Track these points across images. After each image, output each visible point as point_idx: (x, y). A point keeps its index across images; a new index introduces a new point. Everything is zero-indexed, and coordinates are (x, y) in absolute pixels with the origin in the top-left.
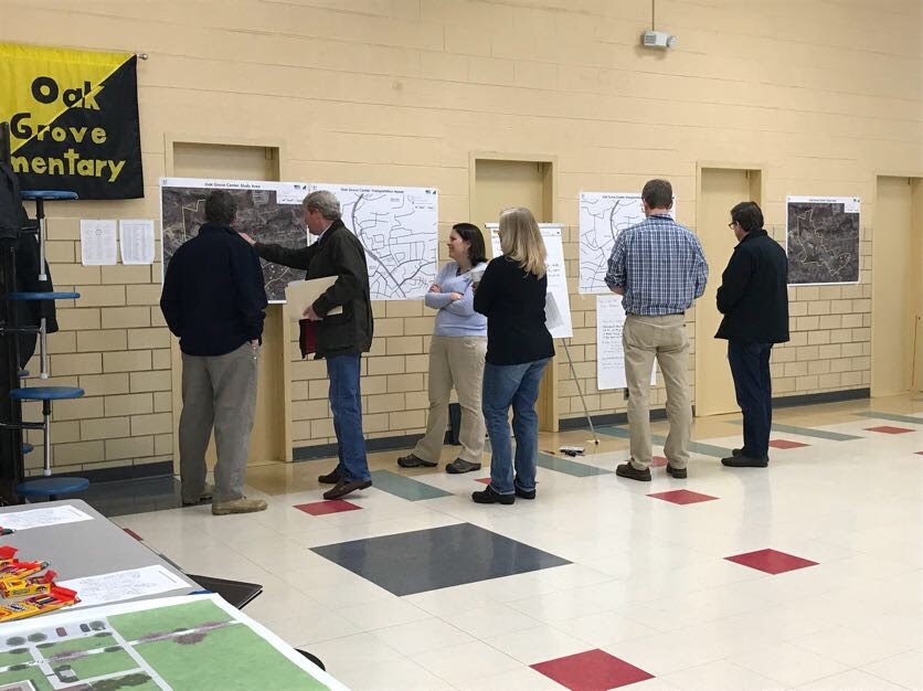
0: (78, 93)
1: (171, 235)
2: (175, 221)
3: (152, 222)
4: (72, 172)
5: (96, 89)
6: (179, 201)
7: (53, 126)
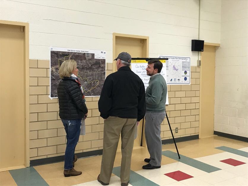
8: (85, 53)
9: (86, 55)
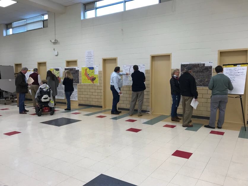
8: (199, 64)
9: (200, 65)
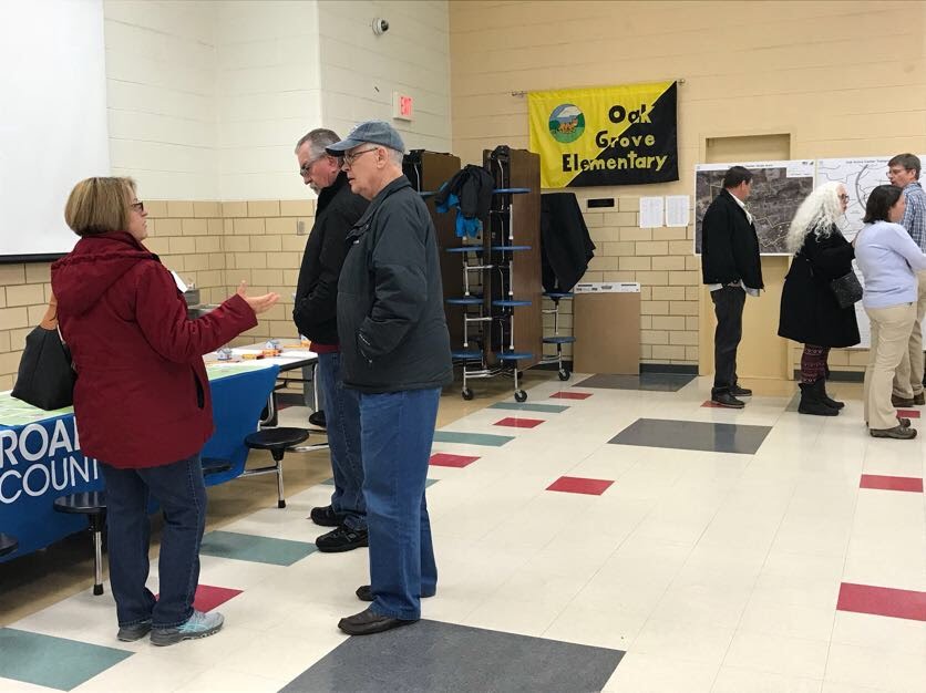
0: (637, 113)
1: (702, 205)
2: (705, 195)
3: (688, 197)
4: (632, 167)
5: (649, 109)
6: (709, 181)
7: (620, 137)
